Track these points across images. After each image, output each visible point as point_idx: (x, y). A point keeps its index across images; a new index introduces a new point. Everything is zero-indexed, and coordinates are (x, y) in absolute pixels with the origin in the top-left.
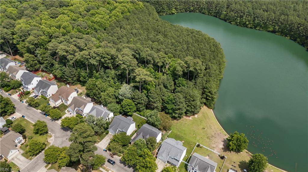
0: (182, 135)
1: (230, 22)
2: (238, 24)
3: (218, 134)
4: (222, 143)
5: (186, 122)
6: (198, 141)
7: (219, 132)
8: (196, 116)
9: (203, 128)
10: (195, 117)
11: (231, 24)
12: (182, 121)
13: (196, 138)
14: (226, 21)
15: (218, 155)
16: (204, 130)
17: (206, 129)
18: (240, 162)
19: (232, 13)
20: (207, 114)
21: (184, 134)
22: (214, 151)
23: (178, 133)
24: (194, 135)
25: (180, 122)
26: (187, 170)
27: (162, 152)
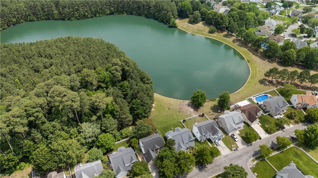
0: (166, 124)
1: (69, 19)
2: (79, 18)
3: (180, 104)
4: (190, 108)
5: (155, 114)
6: (178, 119)
7: (179, 103)
8: (154, 105)
9: (168, 109)
10: (155, 107)
11: (71, 20)
12: (152, 117)
13: (174, 118)
14: (63, 20)
15: (198, 117)
16: (170, 110)
17: (170, 108)
18: (211, 109)
19: (66, 9)
21: (165, 123)
22: (193, 117)
23: (162, 126)
24: (171, 118)
26: (200, 142)
27: (178, 146)
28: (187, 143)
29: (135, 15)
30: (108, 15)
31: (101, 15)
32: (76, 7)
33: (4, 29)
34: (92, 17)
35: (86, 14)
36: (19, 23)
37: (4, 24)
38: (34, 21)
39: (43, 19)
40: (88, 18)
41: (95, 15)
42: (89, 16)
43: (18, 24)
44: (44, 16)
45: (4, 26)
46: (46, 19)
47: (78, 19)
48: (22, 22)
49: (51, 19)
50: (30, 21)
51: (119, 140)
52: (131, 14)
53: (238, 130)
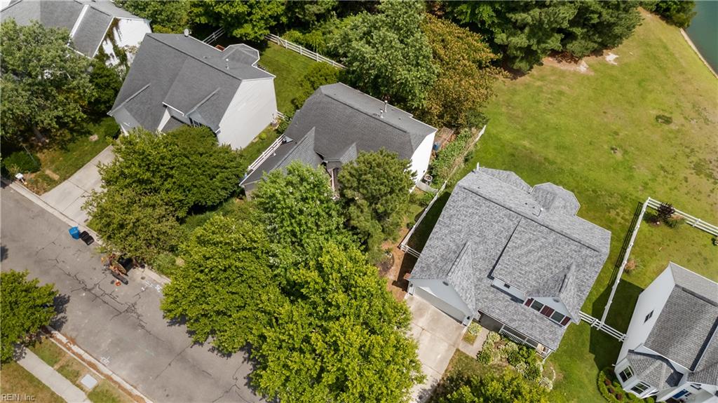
0: (551, 153)
5: (564, 88)
6: (645, 186)
8: (610, 57)
9: (658, 117)
10: (606, 64)
12: (539, 83)
13: (631, 169)
16: (666, 127)
17: (678, 119)
20: (665, 47)
21: (560, 147)
23: (526, 143)
24: (619, 155)
25: (527, 86)
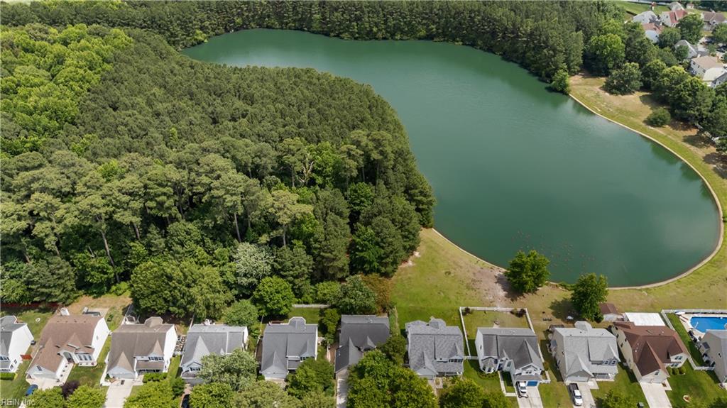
0: (422, 305)
1: (338, 36)
2: (357, 35)
3: (479, 272)
4: (499, 287)
5: (409, 275)
6: (457, 303)
7: (478, 267)
8: (417, 254)
9: (446, 273)
10: (417, 258)
11: (342, 38)
12: (400, 277)
13: (449, 298)
14: (327, 34)
15: (509, 313)
16: (450, 276)
17: (452, 271)
18: (551, 308)
19: (336, 14)
20: (432, 241)
21: (423, 300)
22: (495, 309)
23: (411, 305)
24: (442, 294)
25: (397, 281)
26: (481, 371)
27: (419, 360)
28: (445, 362)
29: (480, 49)
30: (420, 39)
31: (405, 38)
32: (358, 13)
33: (216, 35)
34: (384, 38)
35: (375, 29)
36: (247, 29)
37: (218, 25)
38: (274, 28)
39: (290, 28)
40: (377, 39)
41: (393, 35)
42: (380, 35)
43: (244, 29)
44: (294, 21)
45: (219, 29)
46: (296, 29)
47: (356, 39)
48: (252, 28)
49: (304, 30)
50: (268, 27)
51: (307, 303)
52: (473, 45)
53: (598, 380)
